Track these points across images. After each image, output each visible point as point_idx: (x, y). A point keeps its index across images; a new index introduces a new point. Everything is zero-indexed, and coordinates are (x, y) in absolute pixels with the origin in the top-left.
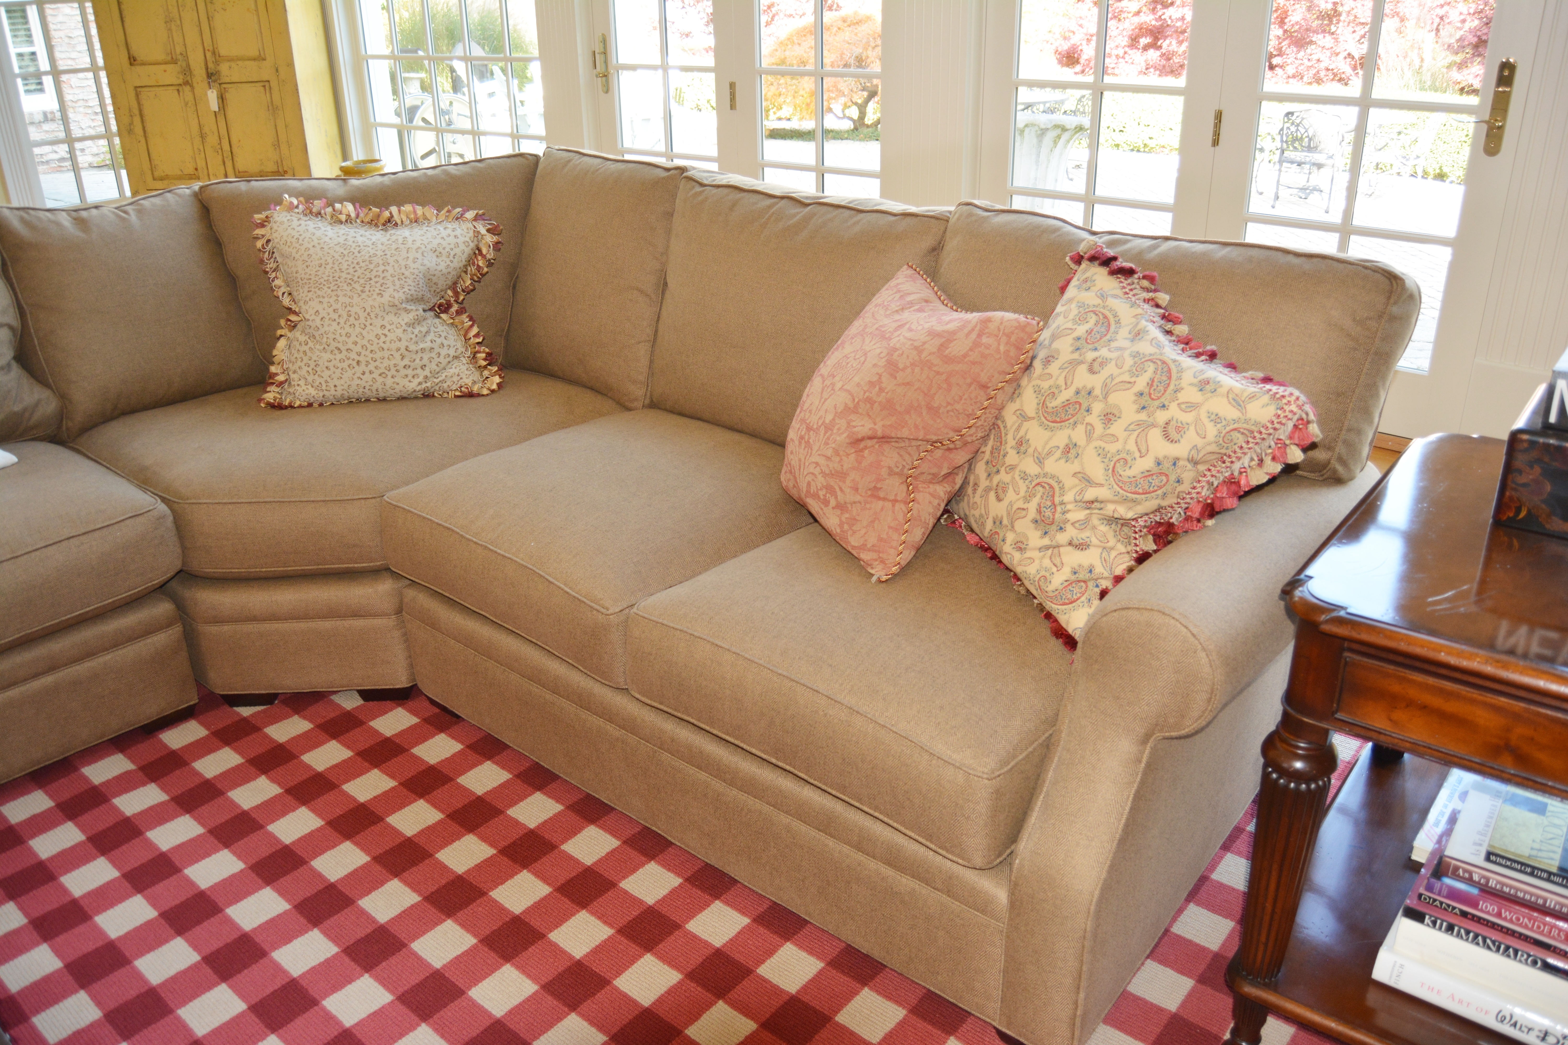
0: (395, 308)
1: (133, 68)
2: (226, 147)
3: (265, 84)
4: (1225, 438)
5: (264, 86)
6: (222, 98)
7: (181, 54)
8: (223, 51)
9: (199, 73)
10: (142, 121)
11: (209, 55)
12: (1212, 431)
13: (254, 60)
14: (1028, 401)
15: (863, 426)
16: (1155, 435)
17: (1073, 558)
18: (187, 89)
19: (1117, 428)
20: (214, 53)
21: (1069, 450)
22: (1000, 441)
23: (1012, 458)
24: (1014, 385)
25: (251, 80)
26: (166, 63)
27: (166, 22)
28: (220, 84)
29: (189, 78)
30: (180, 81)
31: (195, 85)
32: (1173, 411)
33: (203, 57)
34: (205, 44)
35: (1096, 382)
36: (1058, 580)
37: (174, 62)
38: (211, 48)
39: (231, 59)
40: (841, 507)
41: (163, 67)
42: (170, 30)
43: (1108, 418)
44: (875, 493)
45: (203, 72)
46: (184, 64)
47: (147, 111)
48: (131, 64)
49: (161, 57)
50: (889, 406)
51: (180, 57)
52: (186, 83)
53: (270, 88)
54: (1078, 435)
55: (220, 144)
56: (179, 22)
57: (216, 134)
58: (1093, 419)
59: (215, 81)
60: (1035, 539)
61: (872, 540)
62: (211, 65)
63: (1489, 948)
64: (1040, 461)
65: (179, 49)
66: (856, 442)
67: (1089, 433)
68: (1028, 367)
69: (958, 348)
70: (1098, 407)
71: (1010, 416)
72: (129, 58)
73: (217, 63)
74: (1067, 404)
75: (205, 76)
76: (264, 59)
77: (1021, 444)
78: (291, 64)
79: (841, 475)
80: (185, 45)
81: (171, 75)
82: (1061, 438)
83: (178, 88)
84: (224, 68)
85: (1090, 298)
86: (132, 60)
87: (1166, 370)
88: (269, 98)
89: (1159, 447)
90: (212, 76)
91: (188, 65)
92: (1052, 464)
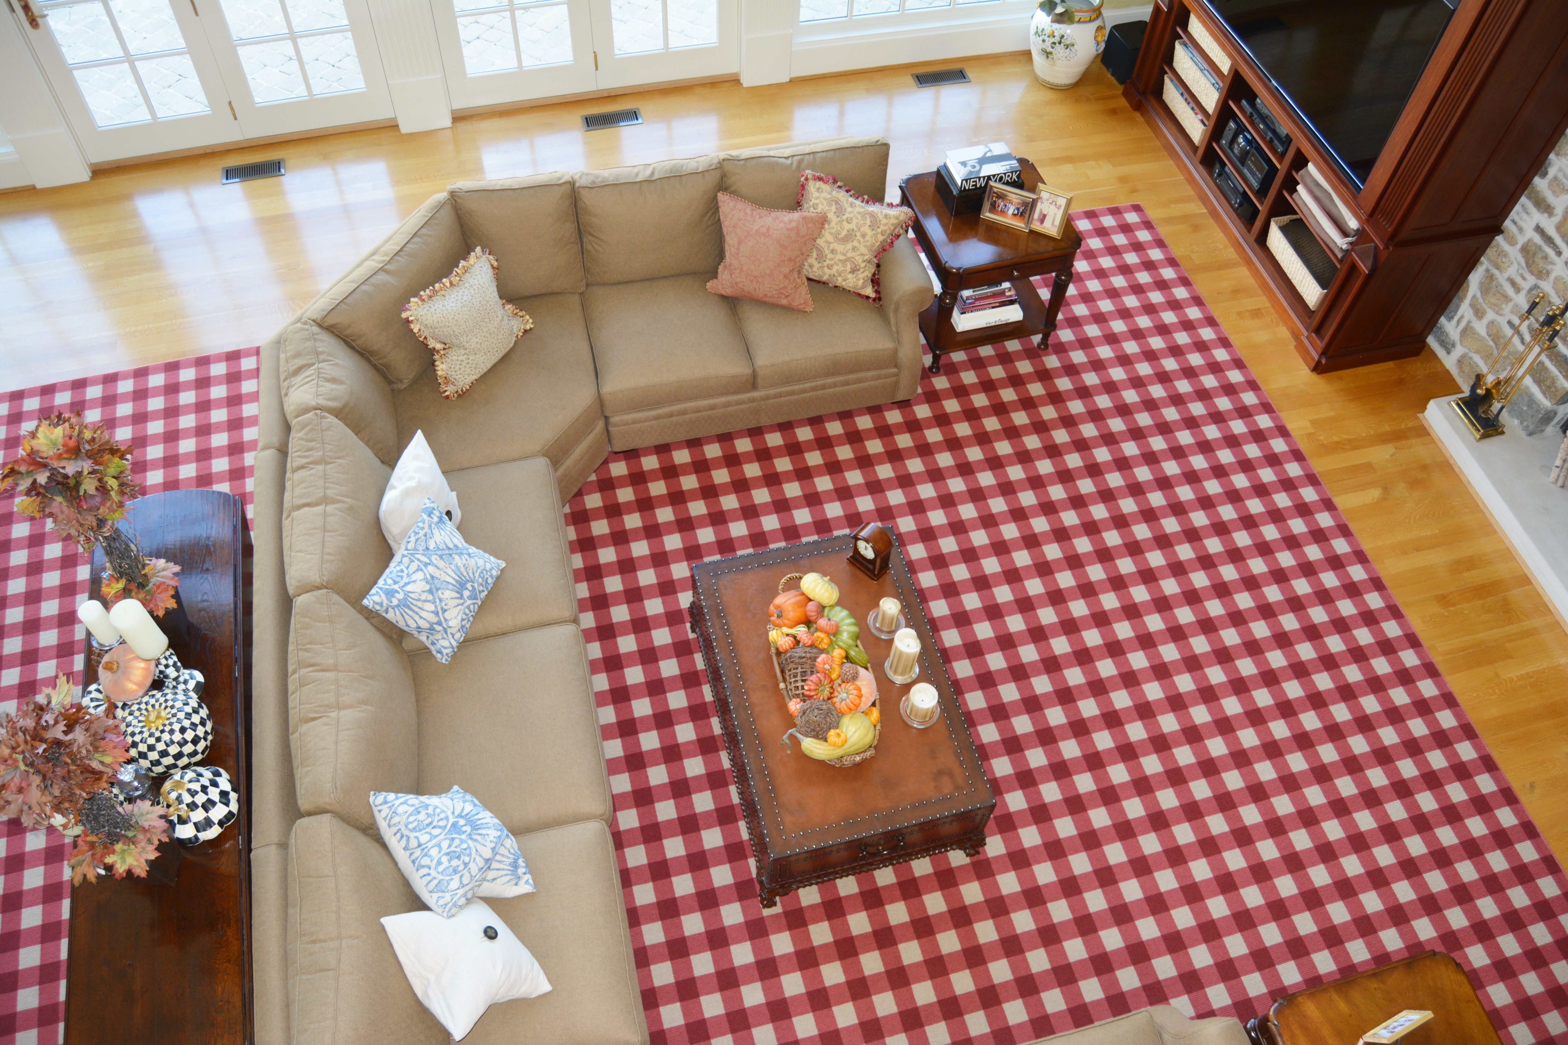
4: (895, 229)
12: (892, 228)
14: (830, 238)
15: (785, 270)
16: (879, 235)
17: (861, 276)
19: (868, 238)
21: (854, 249)
22: (819, 251)
23: (825, 252)
32: (883, 228)
35: (853, 226)
36: (859, 284)
43: (864, 236)
54: (855, 243)
58: (859, 237)
60: (850, 276)
61: (802, 301)
64: (844, 255)
67: (859, 242)
68: (821, 226)
69: (803, 231)
70: (858, 234)
71: (820, 243)
74: (846, 236)
77: (832, 251)
82: (849, 246)
87: (872, 215)
92: (849, 255)
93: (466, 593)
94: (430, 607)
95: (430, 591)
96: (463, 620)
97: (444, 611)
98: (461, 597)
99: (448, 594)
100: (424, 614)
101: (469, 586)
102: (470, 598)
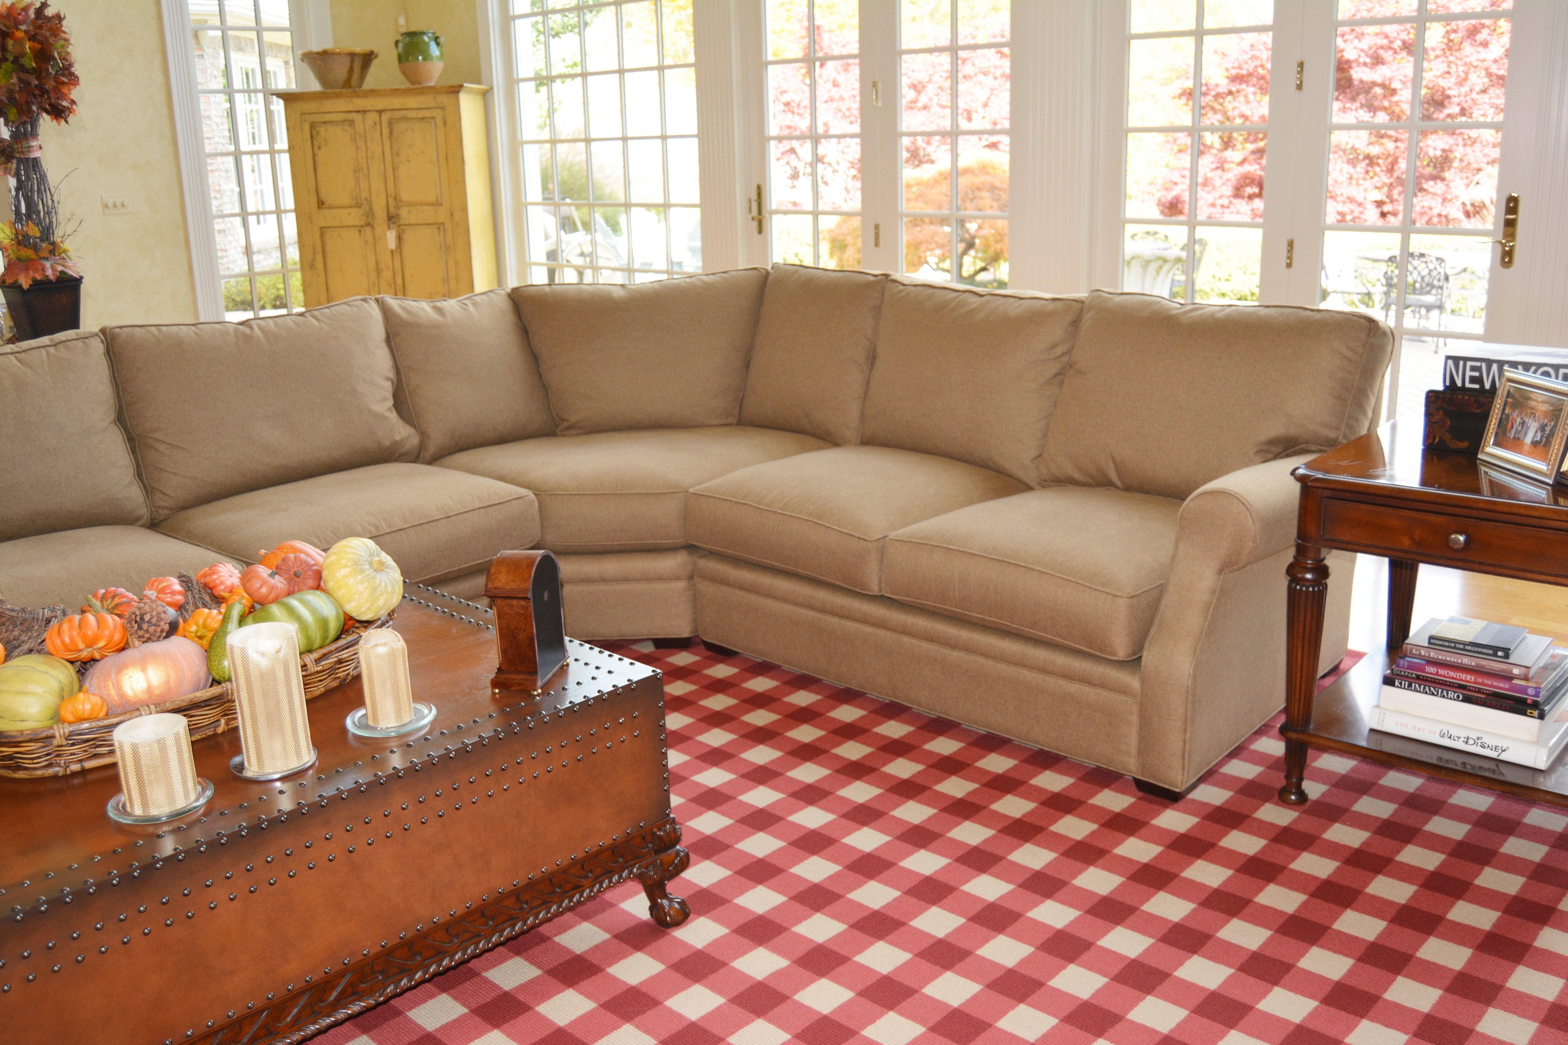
1: (321, 211)
2: (399, 281)
3: (440, 226)
5: (439, 228)
6: (399, 238)
7: (366, 199)
8: (405, 196)
9: (381, 215)
10: (324, 257)
11: (391, 200)
13: (432, 204)
18: (368, 229)
20: (395, 198)
25: (427, 222)
26: (351, 207)
27: (355, 172)
28: (399, 226)
29: (370, 220)
30: (362, 223)
31: (376, 226)
33: (385, 202)
34: (389, 191)
37: (359, 206)
38: (393, 194)
39: (410, 204)
41: (349, 210)
42: (358, 178)
45: (384, 215)
46: (368, 208)
47: (329, 249)
48: (319, 208)
49: (347, 201)
51: (364, 202)
52: (368, 224)
53: (444, 229)
55: (394, 278)
56: (366, 172)
57: (391, 270)
59: (394, 223)
62: (392, 209)
63: (1433, 694)
65: (364, 195)
72: (318, 202)
73: (397, 207)
75: (385, 218)
76: (441, 205)
78: (464, 209)
80: (370, 191)
81: (355, 217)
83: (360, 229)
84: (404, 212)
86: (321, 204)
88: (442, 239)
90: (392, 219)
91: (371, 209)
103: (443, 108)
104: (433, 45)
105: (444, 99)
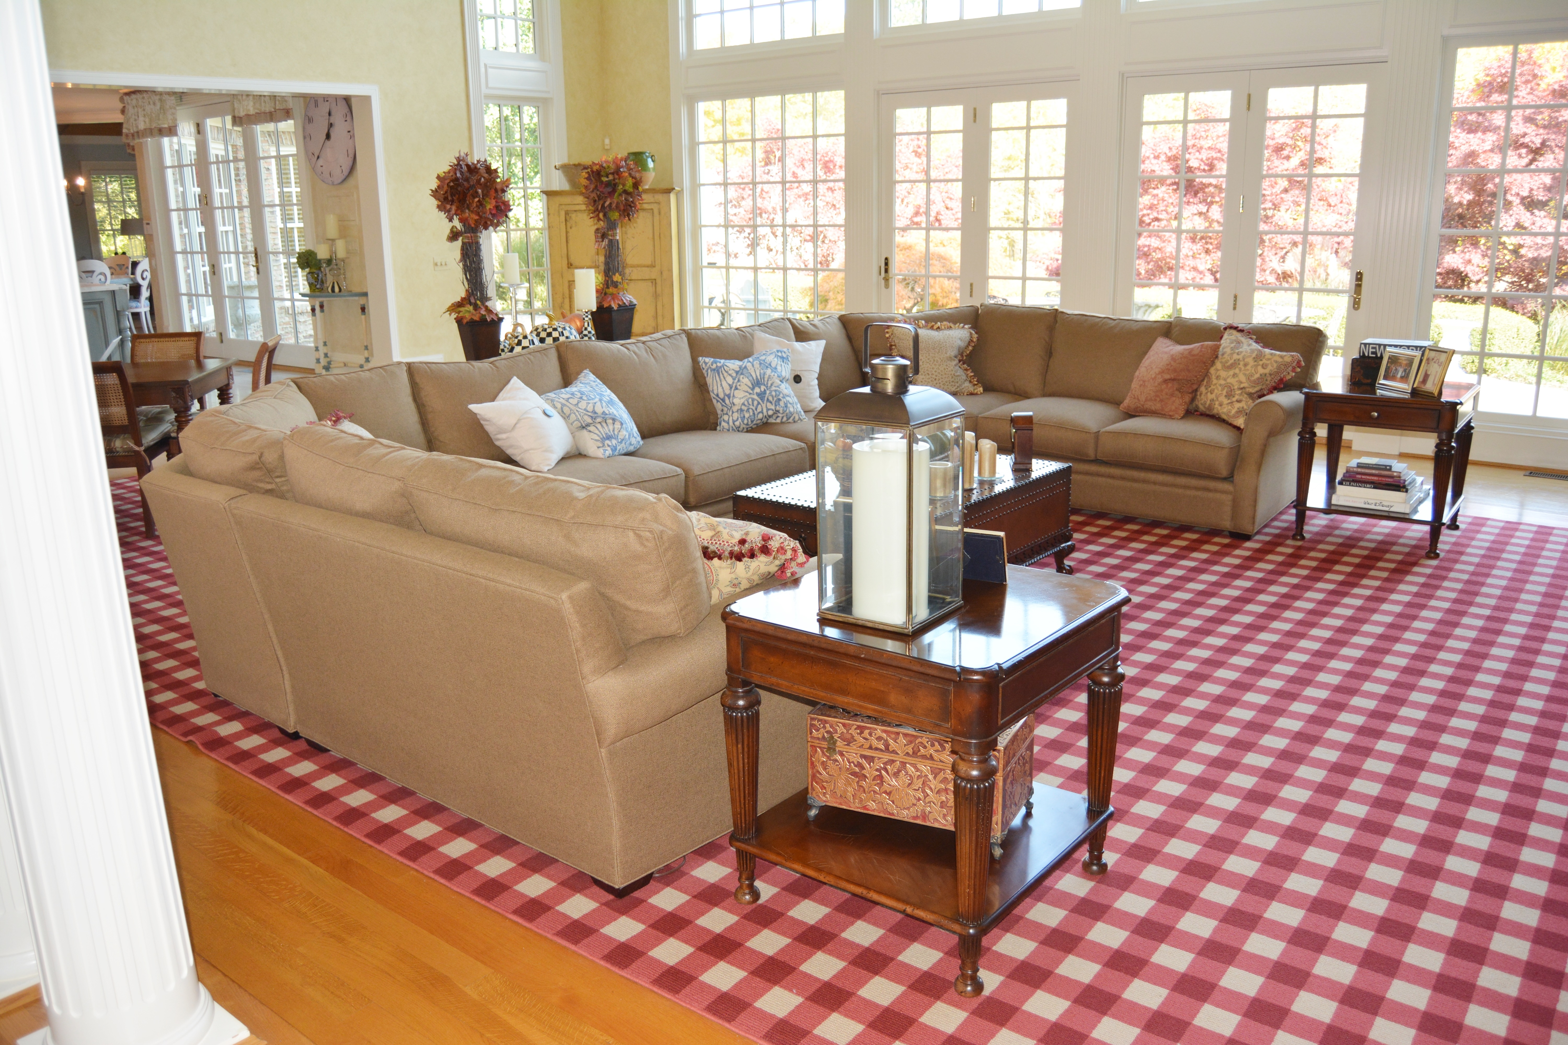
0: (950, 359)
1: (570, 272)
3: (653, 281)
4: (1279, 367)
8: (629, 261)
12: (1275, 365)
13: (648, 267)
14: (1218, 365)
15: (1167, 377)
16: (1260, 368)
17: (1237, 405)
19: (1249, 367)
21: (1234, 375)
22: (1210, 378)
23: (1215, 381)
24: (1213, 363)
25: (644, 278)
32: (1264, 361)
35: (1240, 357)
36: (1233, 412)
40: (1161, 401)
43: (1245, 365)
44: (1172, 395)
48: (568, 270)
49: (588, 265)
50: (1175, 370)
54: (1237, 371)
58: (1241, 366)
60: (1226, 401)
61: (1174, 408)
64: (1224, 381)
66: (1166, 381)
67: (1240, 370)
68: (1217, 357)
69: (1196, 352)
70: (1242, 363)
71: (1212, 370)
72: (568, 266)
74: (1231, 364)
76: (653, 267)
77: (1218, 377)
78: (670, 270)
79: (1162, 391)
82: (1231, 373)
84: (628, 271)
85: (1233, 337)
86: (570, 267)
87: (1259, 352)
88: (654, 290)
89: (1261, 371)
92: (1229, 380)
93: (757, 390)
94: (730, 380)
95: (737, 372)
96: (743, 404)
97: (736, 389)
98: (753, 389)
99: (745, 381)
100: (724, 383)
101: (763, 388)
102: (758, 395)
103: (659, 203)
104: (650, 160)
105: (660, 197)
